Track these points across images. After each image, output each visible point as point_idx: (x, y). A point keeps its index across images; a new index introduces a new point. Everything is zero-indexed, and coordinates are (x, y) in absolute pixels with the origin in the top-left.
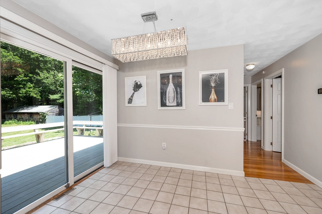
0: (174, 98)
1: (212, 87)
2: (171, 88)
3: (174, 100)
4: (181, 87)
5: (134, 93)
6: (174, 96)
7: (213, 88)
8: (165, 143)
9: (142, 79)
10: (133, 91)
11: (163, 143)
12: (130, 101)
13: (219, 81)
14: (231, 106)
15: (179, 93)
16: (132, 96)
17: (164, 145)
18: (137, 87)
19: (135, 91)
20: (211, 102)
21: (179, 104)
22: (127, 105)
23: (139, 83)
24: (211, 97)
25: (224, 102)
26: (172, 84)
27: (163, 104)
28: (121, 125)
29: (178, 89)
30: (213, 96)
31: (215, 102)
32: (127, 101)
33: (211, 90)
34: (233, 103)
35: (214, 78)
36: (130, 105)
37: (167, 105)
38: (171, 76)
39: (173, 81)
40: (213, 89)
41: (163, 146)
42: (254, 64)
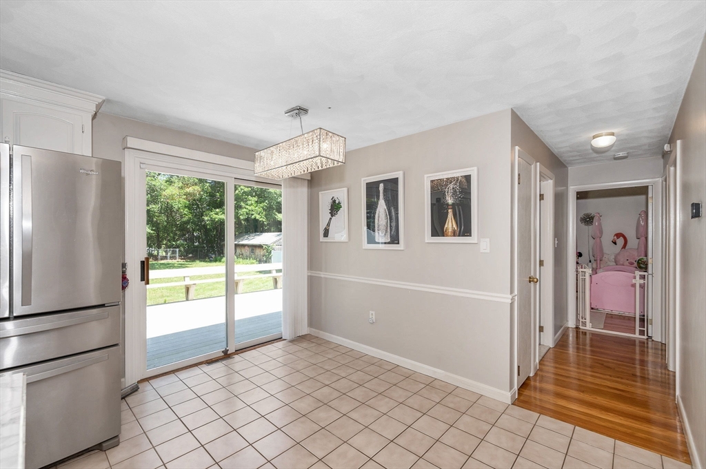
0: (387, 228)
1: (448, 205)
2: (381, 209)
3: (386, 231)
4: (396, 207)
5: (331, 219)
6: (387, 223)
7: (450, 207)
8: (373, 313)
9: (341, 194)
10: (330, 216)
11: (371, 312)
12: (326, 234)
13: (460, 192)
14: (485, 246)
15: (394, 217)
16: (328, 225)
17: (372, 315)
18: (335, 207)
19: (332, 216)
20: (447, 236)
22: (322, 239)
23: (337, 201)
24: (446, 226)
25: (471, 236)
26: (383, 201)
27: (371, 239)
28: (315, 273)
29: (393, 210)
30: (451, 224)
31: (454, 236)
32: (322, 233)
33: (447, 212)
34: (488, 240)
35: (451, 186)
36: (326, 240)
37: (377, 241)
38: (381, 186)
39: (384, 195)
40: (450, 210)
41: (371, 317)
42: (613, 134)
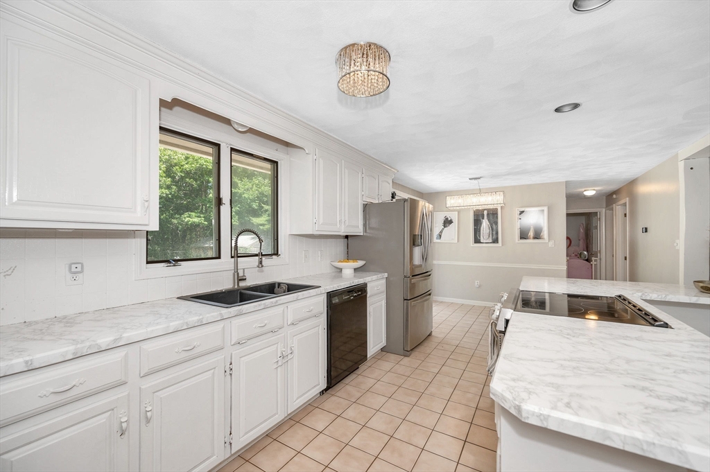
2: (485, 224)
3: (489, 236)
4: (496, 223)
8: (479, 281)
10: (443, 227)
11: (476, 281)
14: (552, 244)
16: (441, 232)
17: (477, 283)
21: (495, 241)
23: (449, 219)
25: (544, 239)
27: (477, 241)
34: (553, 241)
42: (594, 190)
